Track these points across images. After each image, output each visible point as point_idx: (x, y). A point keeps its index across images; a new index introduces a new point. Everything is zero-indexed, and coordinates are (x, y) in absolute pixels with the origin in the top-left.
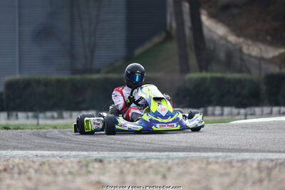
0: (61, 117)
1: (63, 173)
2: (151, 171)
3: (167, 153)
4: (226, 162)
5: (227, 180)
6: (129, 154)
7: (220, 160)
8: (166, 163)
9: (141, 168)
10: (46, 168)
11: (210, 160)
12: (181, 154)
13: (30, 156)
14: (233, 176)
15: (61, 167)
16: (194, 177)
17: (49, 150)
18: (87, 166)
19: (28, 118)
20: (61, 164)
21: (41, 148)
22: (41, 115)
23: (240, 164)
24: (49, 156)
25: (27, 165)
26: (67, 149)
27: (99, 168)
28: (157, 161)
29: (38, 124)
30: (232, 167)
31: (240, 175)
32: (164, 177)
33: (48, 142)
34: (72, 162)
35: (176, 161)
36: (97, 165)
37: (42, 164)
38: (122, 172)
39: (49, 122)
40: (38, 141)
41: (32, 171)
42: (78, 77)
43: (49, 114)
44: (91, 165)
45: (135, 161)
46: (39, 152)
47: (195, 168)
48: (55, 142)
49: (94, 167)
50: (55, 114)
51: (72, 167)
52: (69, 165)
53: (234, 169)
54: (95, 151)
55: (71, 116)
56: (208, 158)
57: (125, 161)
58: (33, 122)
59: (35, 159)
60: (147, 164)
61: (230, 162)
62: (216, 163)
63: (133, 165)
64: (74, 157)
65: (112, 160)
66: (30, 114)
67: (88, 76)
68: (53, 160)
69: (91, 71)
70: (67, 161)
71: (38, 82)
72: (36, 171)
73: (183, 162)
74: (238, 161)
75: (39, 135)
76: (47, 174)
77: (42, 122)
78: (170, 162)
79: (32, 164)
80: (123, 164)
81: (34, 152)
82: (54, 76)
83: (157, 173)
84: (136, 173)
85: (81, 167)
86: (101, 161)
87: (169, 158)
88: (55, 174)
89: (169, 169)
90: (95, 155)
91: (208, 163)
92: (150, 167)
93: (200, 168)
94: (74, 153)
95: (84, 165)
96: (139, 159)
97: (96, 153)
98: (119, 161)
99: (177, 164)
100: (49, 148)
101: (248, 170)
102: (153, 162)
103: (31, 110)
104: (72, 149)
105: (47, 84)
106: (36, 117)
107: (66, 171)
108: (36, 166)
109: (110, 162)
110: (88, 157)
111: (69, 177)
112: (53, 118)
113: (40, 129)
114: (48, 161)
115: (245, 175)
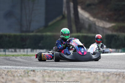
0: (15, 51)
1: (17, 76)
2: (56, 76)
3: (62, 68)
4: (89, 72)
5: (89, 80)
6: (46, 68)
7: (86, 71)
8: (63, 72)
9: (52, 74)
10: (10, 73)
11: (82, 71)
12: (69, 69)
13: (2, 68)
14: (92, 79)
15: (17, 73)
16: (75, 79)
18: (28, 73)
19: (1, 51)
20: (16, 72)
21: (7, 65)
22: (7, 50)
23: (95, 74)
24: (11, 68)
25: (1, 72)
26: (18, 65)
29: (5, 54)
30: (92, 75)
31: (95, 78)
32: (62, 78)
33: (10, 62)
34: (21, 71)
35: (67, 71)
36: (32, 73)
37: (8, 72)
38: (43, 76)
39: (10, 53)
40: (6, 61)
41: (3, 74)
42: (23, 34)
43: (10, 50)
44: (29, 72)
45: (49, 71)
46: (7, 67)
47: (75, 75)
48: (13, 62)
49: (31, 73)
50: (13, 50)
52: (20, 73)
55: (20, 51)
56: (81, 71)
57: (45, 71)
59: (5, 70)
60: (54, 73)
61: (91, 73)
62: (85, 73)
63: (48, 73)
64: (22, 69)
65: (39, 70)
67: (28, 34)
68: (13, 70)
69: (29, 32)
70: (19, 70)
71: (6, 36)
72: (6, 75)
73: (70, 72)
74: (94, 72)
75: (6, 59)
76: (11, 76)
77: (7, 53)
79: (3, 71)
80: (44, 72)
81: (4, 67)
82: (13, 33)
83: (58, 77)
84: (49, 76)
85: (25, 73)
86: (34, 71)
87: (63, 70)
88: (14, 76)
89: (64, 75)
90: (31, 68)
91: (81, 73)
92: (56, 74)
93: (78, 75)
94: (22, 67)
95: (27, 73)
96: (51, 71)
97: (31, 67)
98: (42, 71)
99: (67, 73)
100: (11, 65)
101: (98, 76)
102: (57, 72)
103: (2, 48)
104: (21, 66)
105: (10, 37)
106: (5, 51)
107: (19, 75)
108: (5, 72)
109: (38, 72)
110: (28, 69)
111: (20, 78)
112: (12, 52)
113: (7, 56)
114: (11, 70)
115: (97, 78)
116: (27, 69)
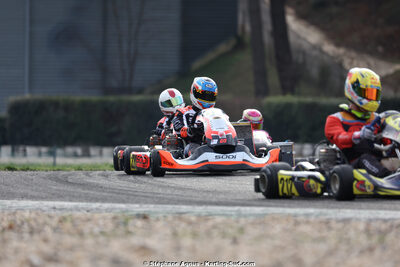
0: (87, 154)
1: (92, 233)
2: (215, 233)
3: (236, 208)
4: (321, 222)
5: (323, 247)
6: (184, 208)
7: (312, 219)
8: (237, 222)
9: (202, 228)
10: (68, 225)
11: (299, 219)
12: (258, 210)
13: (45, 208)
14: (332, 242)
15: (90, 225)
16: (277, 242)
17: (71, 201)
18: (125, 223)
19: (40, 154)
20: (89, 220)
21: (60, 197)
22: (59, 151)
23: (340, 225)
24: (71, 210)
25: (41, 221)
26: (96, 200)
27: (143, 228)
28: (224, 218)
29: (54, 164)
30: (330, 228)
31: (341, 240)
32: (235, 241)
33: (70, 189)
34: (104, 218)
35: (251, 219)
36: (139, 223)
37: (62, 220)
38: (175, 234)
39: (70, 161)
40: (55, 187)
41: (48, 230)
42: (112, 98)
43: (70, 150)
44: (131, 222)
45: (193, 219)
46: (58, 204)
47: (277, 229)
48: (80, 190)
49: (135, 226)
50: (79, 151)
51: (105, 225)
52: (101, 222)
53: (333, 232)
54: (137, 202)
55: (101, 154)
56: (295, 216)
57: (180, 219)
58: (47, 160)
59: (53, 213)
60: (210, 223)
61: (327, 222)
62: (308, 222)
63: (190, 223)
64: (107, 210)
65: (161, 215)
66: (44, 150)
67: (125, 98)
68: (78, 214)
69: (129, 91)
70: (97, 216)
71: (56, 104)
72: (55, 230)
73: (261, 221)
74: (338, 221)
75: (57, 180)
76: (70, 234)
77: (60, 161)
78: (243, 221)
79: (48, 219)
80: (177, 222)
81: (51, 203)
82: (78, 97)
83: (224, 235)
84: (195, 235)
85: (117, 226)
86: (145, 217)
87: (239, 215)
88: (81, 234)
89: (242, 230)
90: (137, 208)
91: (297, 223)
92: (214, 227)
93: (285, 230)
94: (106, 205)
95: (122, 223)
96: (199, 216)
97: (137, 206)
98: (170, 218)
99: (253, 224)
100: (72, 198)
101: (352, 234)
102: (219, 219)
103: (44, 143)
104: (104, 200)
105: (68, 107)
106: (52, 154)
107: (96, 230)
108: (54, 222)
109: (158, 220)
110: (127, 211)
111: (102, 239)
112: (75, 155)
113: (59, 170)
114: (71, 216)
115: (348, 241)
116: (124, 211)
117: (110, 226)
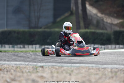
0: (24, 47)
2: (64, 72)
3: (71, 64)
4: (97, 69)
5: (97, 77)
6: (54, 64)
7: (94, 68)
8: (71, 68)
9: (60, 70)
10: (18, 69)
11: (90, 68)
12: (77, 65)
13: (11, 64)
14: (100, 75)
15: (25, 69)
16: (83, 75)
18: (36, 69)
19: (10, 47)
20: (25, 68)
21: (16, 60)
22: (16, 46)
23: (103, 70)
24: (19, 64)
25: (10, 68)
26: (27, 62)
27: (42, 70)
28: (67, 67)
29: (14, 50)
30: (100, 71)
32: (70, 75)
33: (19, 58)
34: (30, 67)
35: (75, 68)
36: (41, 69)
37: (17, 68)
38: (52, 72)
39: (19, 49)
40: (15, 57)
41: (12, 71)
42: (32, 30)
43: (19, 46)
44: (38, 68)
45: (57, 67)
46: (15, 63)
47: (83, 71)
48: (22, 58)
49: (39, 70)
50: (22, 46)
51: (30, 69)
52: (29, 68)
53: (100, 72)
54: (40, 62)
55: (28, 47)
56: (89, 67)
57: (53, 67)
58: (12, 49)
59: (14, 65)
60: (62, 69)
61: (99, 69)
62: (93, 69)
63: (56, 69)
64: (30, 65)
65: (47, 66)
66: (11, 46)
67: (36, 30)
68: (21, 66)
69: (37, 28)
70: (27, 66)
71: (15, 32)
72: (14, 71)
73: (78, 68)
74: (102, 69)
75: (15, 55)
76: (19, 72)
77: (16, 49)
78: (72, 68)
79: (12, 67)
80: (52, 68)
81: (13, 63)
82: (22, 29)
83: (67, 73)
84: (58, 73)
85: (34, 69)
86: (42, 67)
87: (72, 66)
88: (22, 72)
89: (72, 71)
90: (40, 64)
91: (89, 69)
92: (64, 70)
93: (86, 71)
94: (30, 63)
95: (35, 69)
96: (59, 67)
97: (40, 63)
98: (50, 67)
99: (76, 69)
100: (20, 61)
101: (106, 72)
102: (65, 68)
103: (11, 44)
105: (18, 33)
106: (13, 47)
107: (27, 71)
108: (14, 68)
109: (46, 68)
110: (37, 65)
111: (29, 74)
112: (21, 48)
113: (15, 52)
114: (19, 66)
115: (105, 74)
116: (36, 65)
117: (32, 70)
